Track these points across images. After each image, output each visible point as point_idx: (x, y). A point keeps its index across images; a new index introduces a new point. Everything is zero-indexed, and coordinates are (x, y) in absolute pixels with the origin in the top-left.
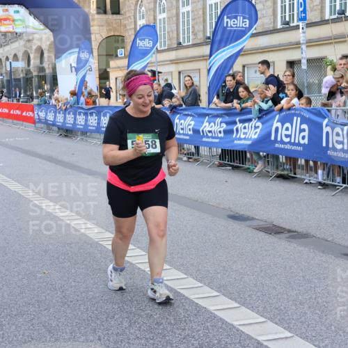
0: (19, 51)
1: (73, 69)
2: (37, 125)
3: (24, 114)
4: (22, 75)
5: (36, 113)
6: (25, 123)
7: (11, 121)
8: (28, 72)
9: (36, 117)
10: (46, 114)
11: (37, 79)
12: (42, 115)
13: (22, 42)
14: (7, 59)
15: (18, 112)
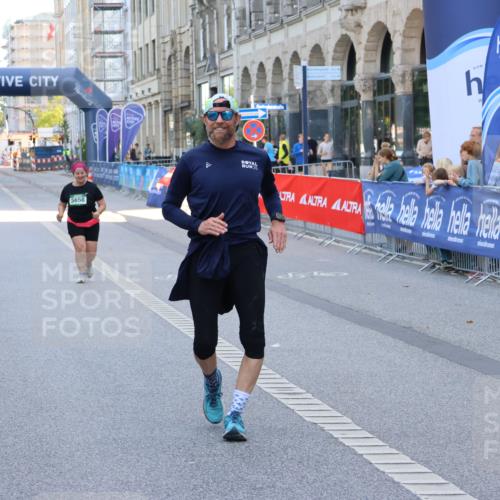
0: (327, 38)
1: (474, 85)
2: (369, 236)
3: (336, 206)
4: (331, 102)
5: (367, 204)
6: (337, 231)
7: (300, 223)
8: (348, 93)
9: (368, 215)
10: (397, 208)
11: (369, 111)
12: (385, 209)
13: (336, 14)
14: (296, 59)
15: (321, 201)
